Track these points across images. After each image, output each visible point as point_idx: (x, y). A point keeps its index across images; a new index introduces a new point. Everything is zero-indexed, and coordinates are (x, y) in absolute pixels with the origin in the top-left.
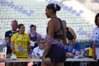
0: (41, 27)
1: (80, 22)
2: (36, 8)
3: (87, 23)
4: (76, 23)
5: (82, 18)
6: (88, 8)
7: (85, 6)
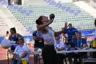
0: (58, 22)
1: (86, 16)
2: (54, 8)
3: (92, 17)
4: (83, 18)
5: (88, 13)
6: (92, 6)
7: (89, 5)
